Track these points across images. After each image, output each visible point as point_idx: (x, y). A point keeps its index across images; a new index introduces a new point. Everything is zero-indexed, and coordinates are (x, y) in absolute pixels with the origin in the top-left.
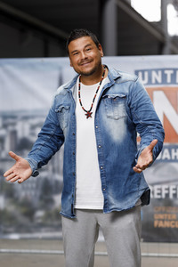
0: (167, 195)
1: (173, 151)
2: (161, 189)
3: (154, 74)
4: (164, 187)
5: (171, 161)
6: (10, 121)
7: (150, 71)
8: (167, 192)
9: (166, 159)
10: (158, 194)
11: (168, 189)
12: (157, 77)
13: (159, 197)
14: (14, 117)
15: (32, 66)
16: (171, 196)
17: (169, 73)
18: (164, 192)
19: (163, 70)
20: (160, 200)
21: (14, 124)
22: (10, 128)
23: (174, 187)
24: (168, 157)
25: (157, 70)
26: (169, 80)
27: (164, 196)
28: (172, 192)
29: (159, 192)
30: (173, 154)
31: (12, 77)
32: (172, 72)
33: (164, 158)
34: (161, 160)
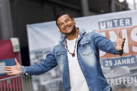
0: (122, 83)
1: (122, 60)
2: (119, 80)
3: (108, 23)
4: (120, 79)
5: (122, 65)
6: (39, 54)
7: (106, 22)
8: (122, 81)
9: (119, 65)
10: (118, 83)
11: (122, 80)
12: (110, 24)
13: (118, 84)
14: (41, 52)
15: (47, 26)
16: (124, 83)
17: (116, 21)
18: (120, 81)
19: (112, 20)
20: (119, 85)
21: (41, 56)
22: (40, 58)
23: (125, 78)
24: (120, 63)
25: (109, 21)
26: (116, 25)
27: (120, 83)
28: (124, 81)
29: (118, 81)
30: (123, 62)
31: (38, 33)
32: (117, 21)
33: (118, 64)
34: (117, 66)
